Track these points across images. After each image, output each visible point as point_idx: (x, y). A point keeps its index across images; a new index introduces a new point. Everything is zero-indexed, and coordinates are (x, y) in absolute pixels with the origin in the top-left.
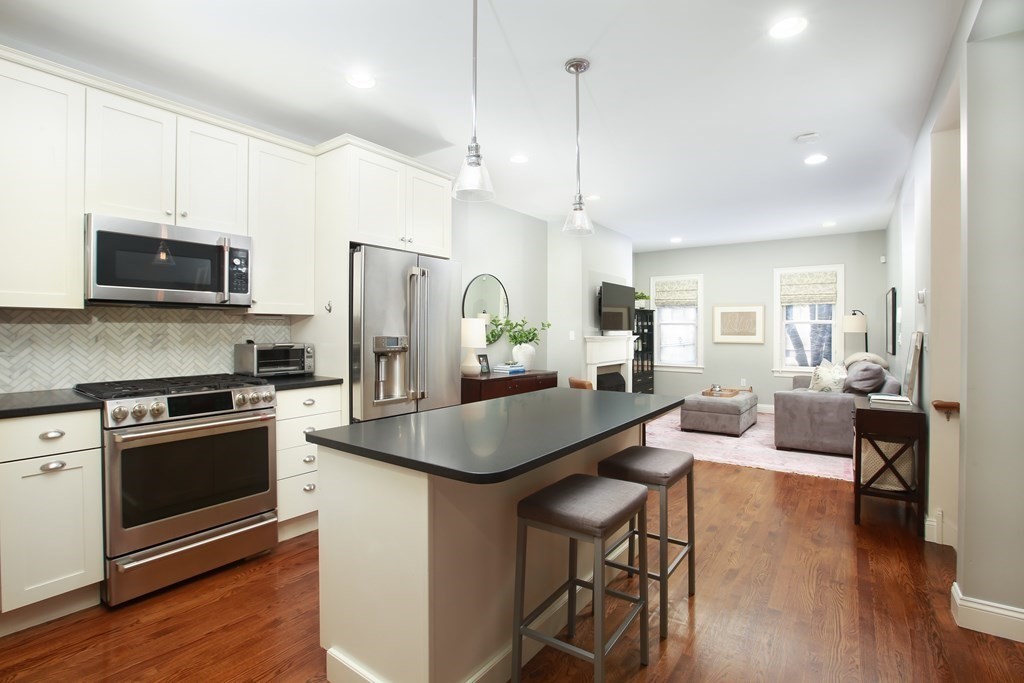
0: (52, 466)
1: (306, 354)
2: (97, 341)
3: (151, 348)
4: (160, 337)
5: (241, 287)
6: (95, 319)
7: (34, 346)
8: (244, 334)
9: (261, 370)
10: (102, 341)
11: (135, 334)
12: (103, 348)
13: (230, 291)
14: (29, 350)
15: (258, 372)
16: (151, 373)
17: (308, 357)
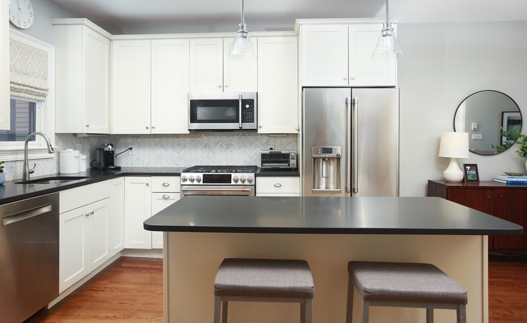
0: (166, 197)
1: (291, 157)
2: (205, 147)
3: (226, 151)
4: (230, 146)
5: (250, 120)
6: (203, 136)
7: (185, 149)
8: (269, 145)
9: (264, 165)
10: (207, 147)
11: (219, 144)
12: (208, 150)
13: (242, 122)
14: (184, 150)
15: (262, 166)
16: (225, 163)
17: (292, 159)
